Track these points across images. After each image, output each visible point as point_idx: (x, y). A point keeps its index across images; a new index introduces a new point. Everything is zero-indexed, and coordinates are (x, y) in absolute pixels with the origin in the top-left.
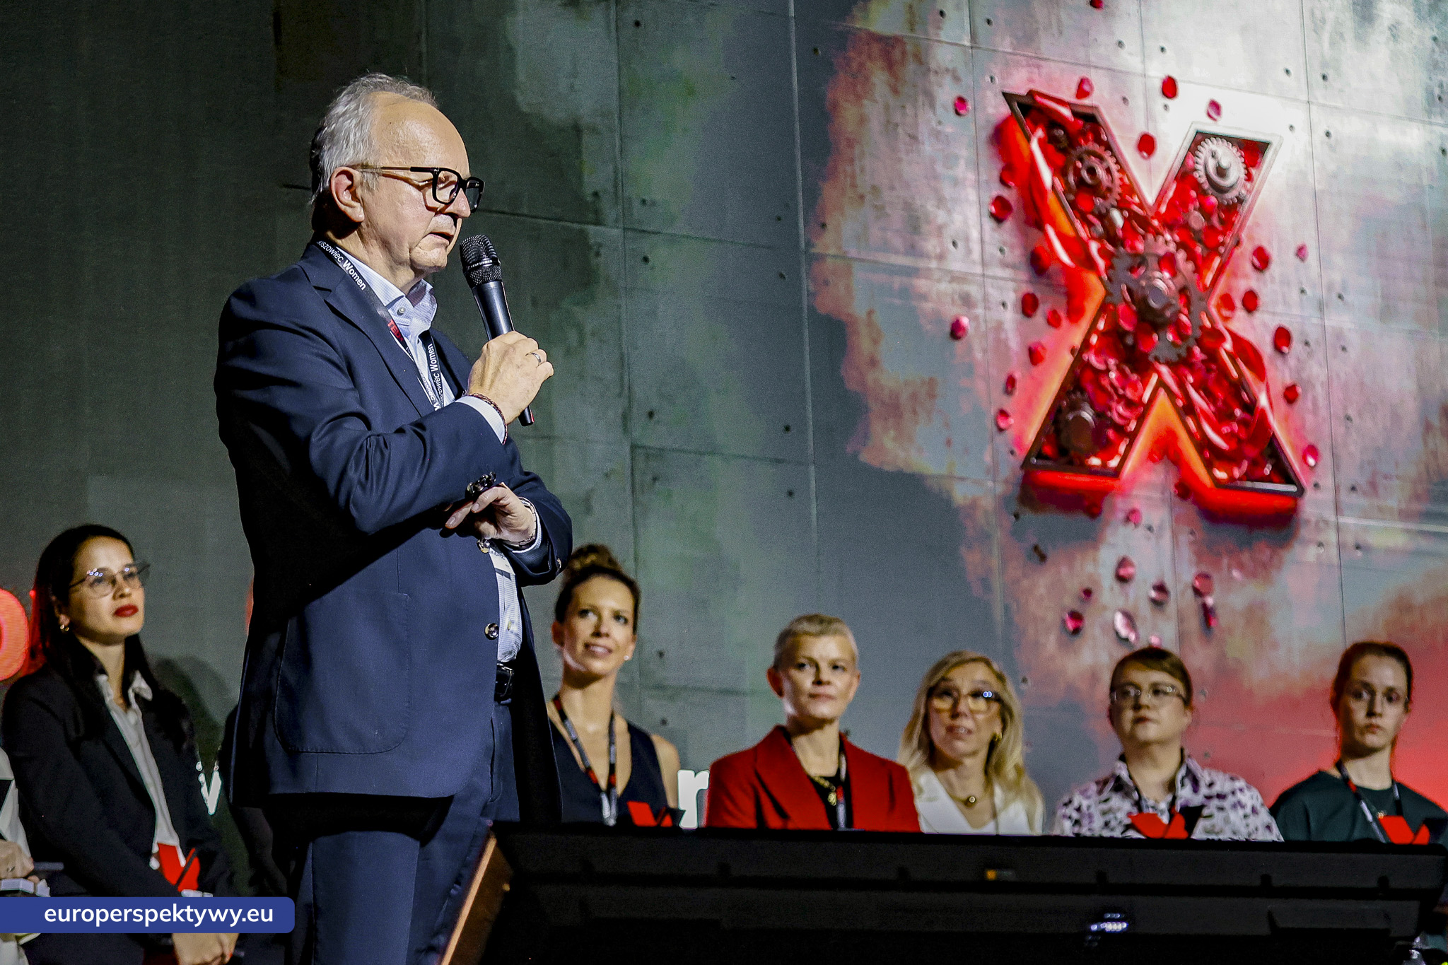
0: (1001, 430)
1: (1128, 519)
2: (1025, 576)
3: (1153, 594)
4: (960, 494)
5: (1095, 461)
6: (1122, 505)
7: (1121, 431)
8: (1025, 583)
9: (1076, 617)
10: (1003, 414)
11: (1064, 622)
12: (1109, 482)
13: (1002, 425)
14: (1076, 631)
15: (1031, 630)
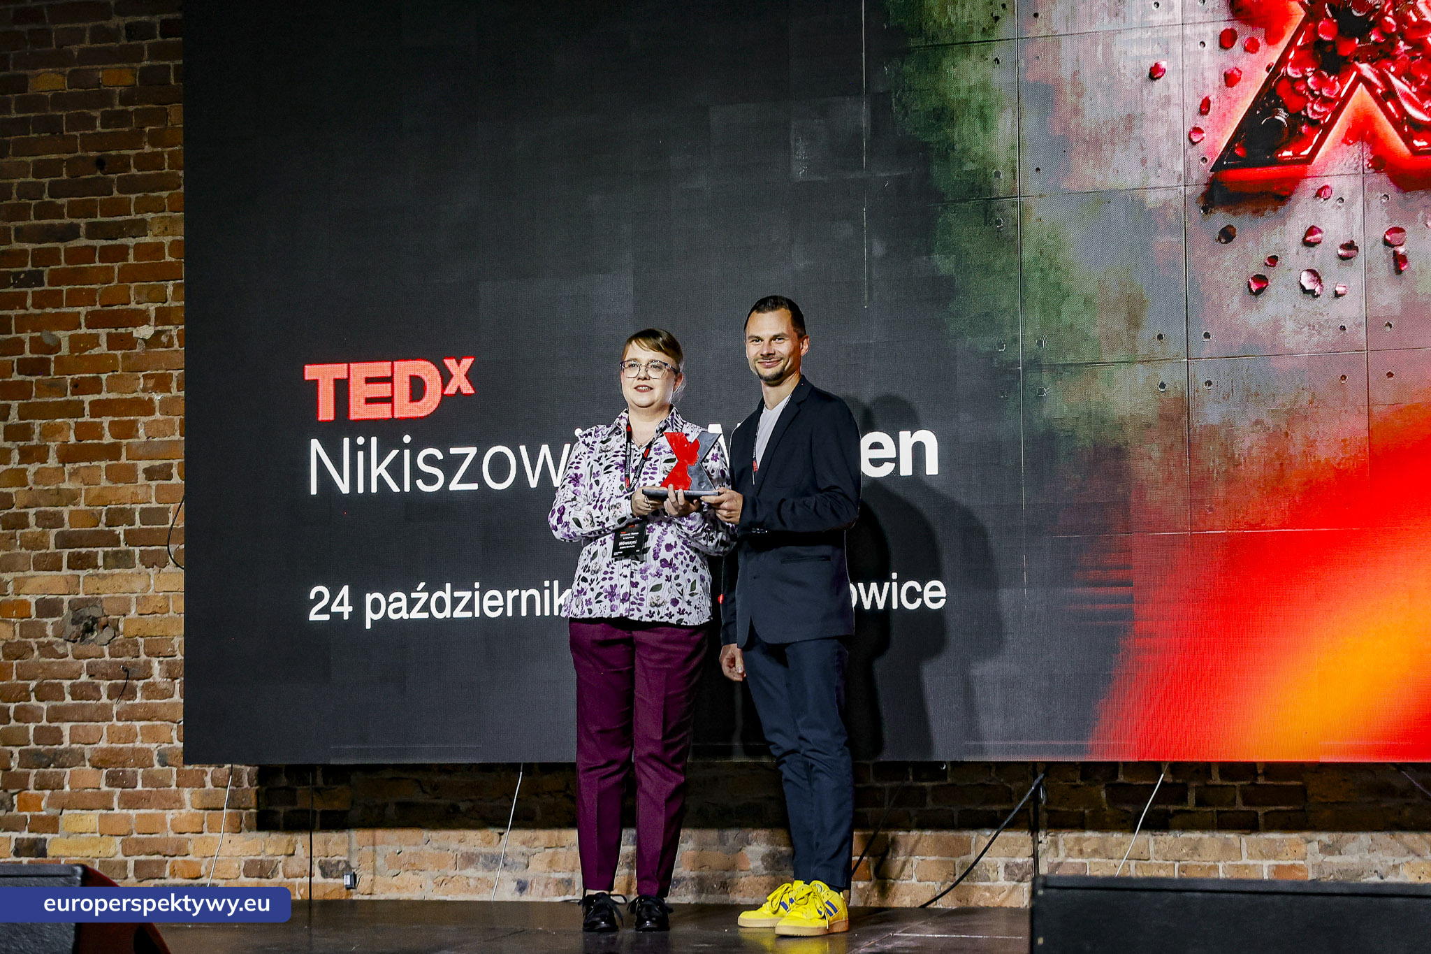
0: (1194, 143)
1: (1318, 194)
2: (1212, 254)
3: (1341, 252)
4: (1152, 199)
5: (1286, 153)
6: (1311, 185)
7: (1314, 124)
8: (1212, 260)
9: (1261, 280)
10: (1197, 130)
11: (1249, 285)
12: (1301, 167)
13: (1195, 140)
14: (1260, 291)
15: (1215, 295)
